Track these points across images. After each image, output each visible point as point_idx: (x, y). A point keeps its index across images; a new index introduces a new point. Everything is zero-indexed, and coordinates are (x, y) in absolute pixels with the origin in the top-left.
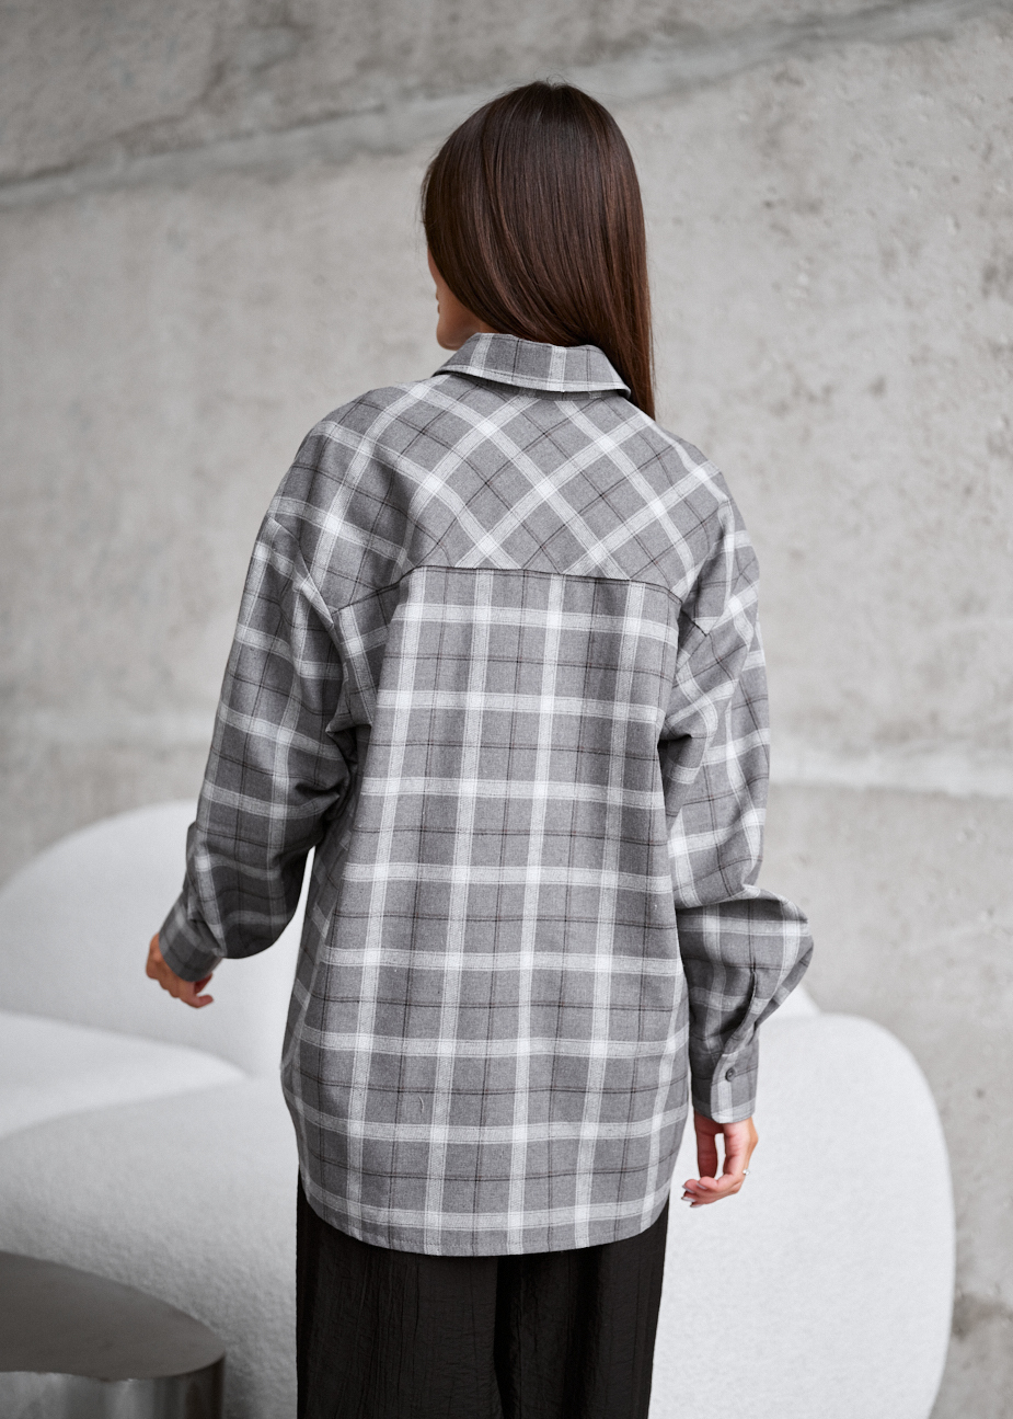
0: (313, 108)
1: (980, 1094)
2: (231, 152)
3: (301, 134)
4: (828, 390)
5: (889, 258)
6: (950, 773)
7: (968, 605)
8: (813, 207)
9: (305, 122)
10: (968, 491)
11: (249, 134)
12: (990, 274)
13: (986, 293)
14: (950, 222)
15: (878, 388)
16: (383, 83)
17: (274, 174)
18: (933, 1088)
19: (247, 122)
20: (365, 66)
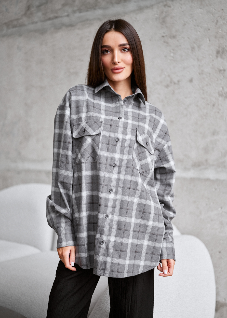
0: (52, 16)
1: (220, 252)
2: (32, 27)
3: (49, 22)
4: (179, 81)
5: (193, 49)
6: (211, 174)
7: (214, 133)
8: (174, 37)
9: (50, 19)
10: (214, 105)
11: (36, 22)
12: (218, 52)
13: (217, 57)
14: (208, 40)
15: (191, 81)
16: (68, 9)
17: (43, 32)
18: (209, 250)
19: (36, 19)
20: (64, 5)
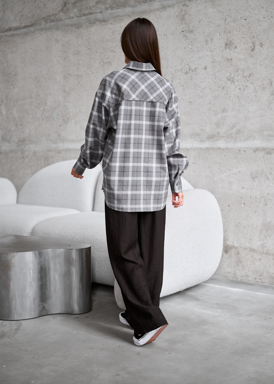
0: (86, 12)
1: (229, 206)
2: (68, 21)
3: (84, 17)
4: (195, 69)
5: (207, 42)
6: (221, 144)
7: (224, 111)
8: (192, 32)
9: (84, 15)
10: (223, 88)
11: (73, 18)
12: (226, 45)
13: (226, 48)
14: (219, 34)
15: (206, 68)
16: (102, 6)
17: (78, 26)
18: (220, 206)
19: (72, 15)
20: (97, 3)
